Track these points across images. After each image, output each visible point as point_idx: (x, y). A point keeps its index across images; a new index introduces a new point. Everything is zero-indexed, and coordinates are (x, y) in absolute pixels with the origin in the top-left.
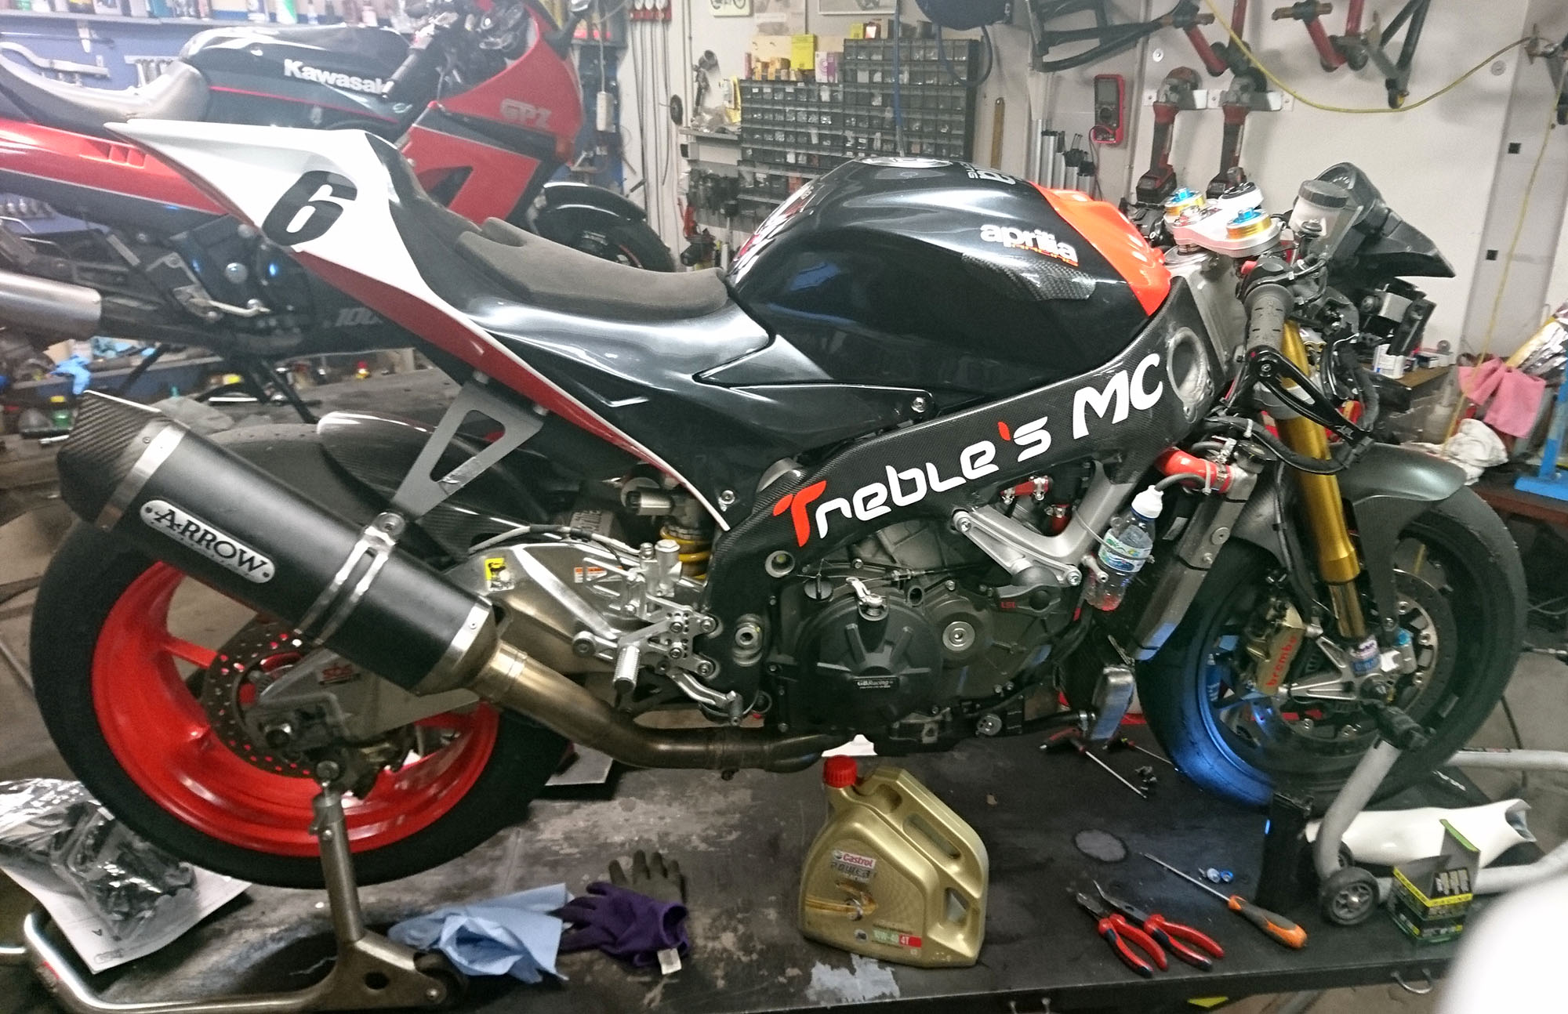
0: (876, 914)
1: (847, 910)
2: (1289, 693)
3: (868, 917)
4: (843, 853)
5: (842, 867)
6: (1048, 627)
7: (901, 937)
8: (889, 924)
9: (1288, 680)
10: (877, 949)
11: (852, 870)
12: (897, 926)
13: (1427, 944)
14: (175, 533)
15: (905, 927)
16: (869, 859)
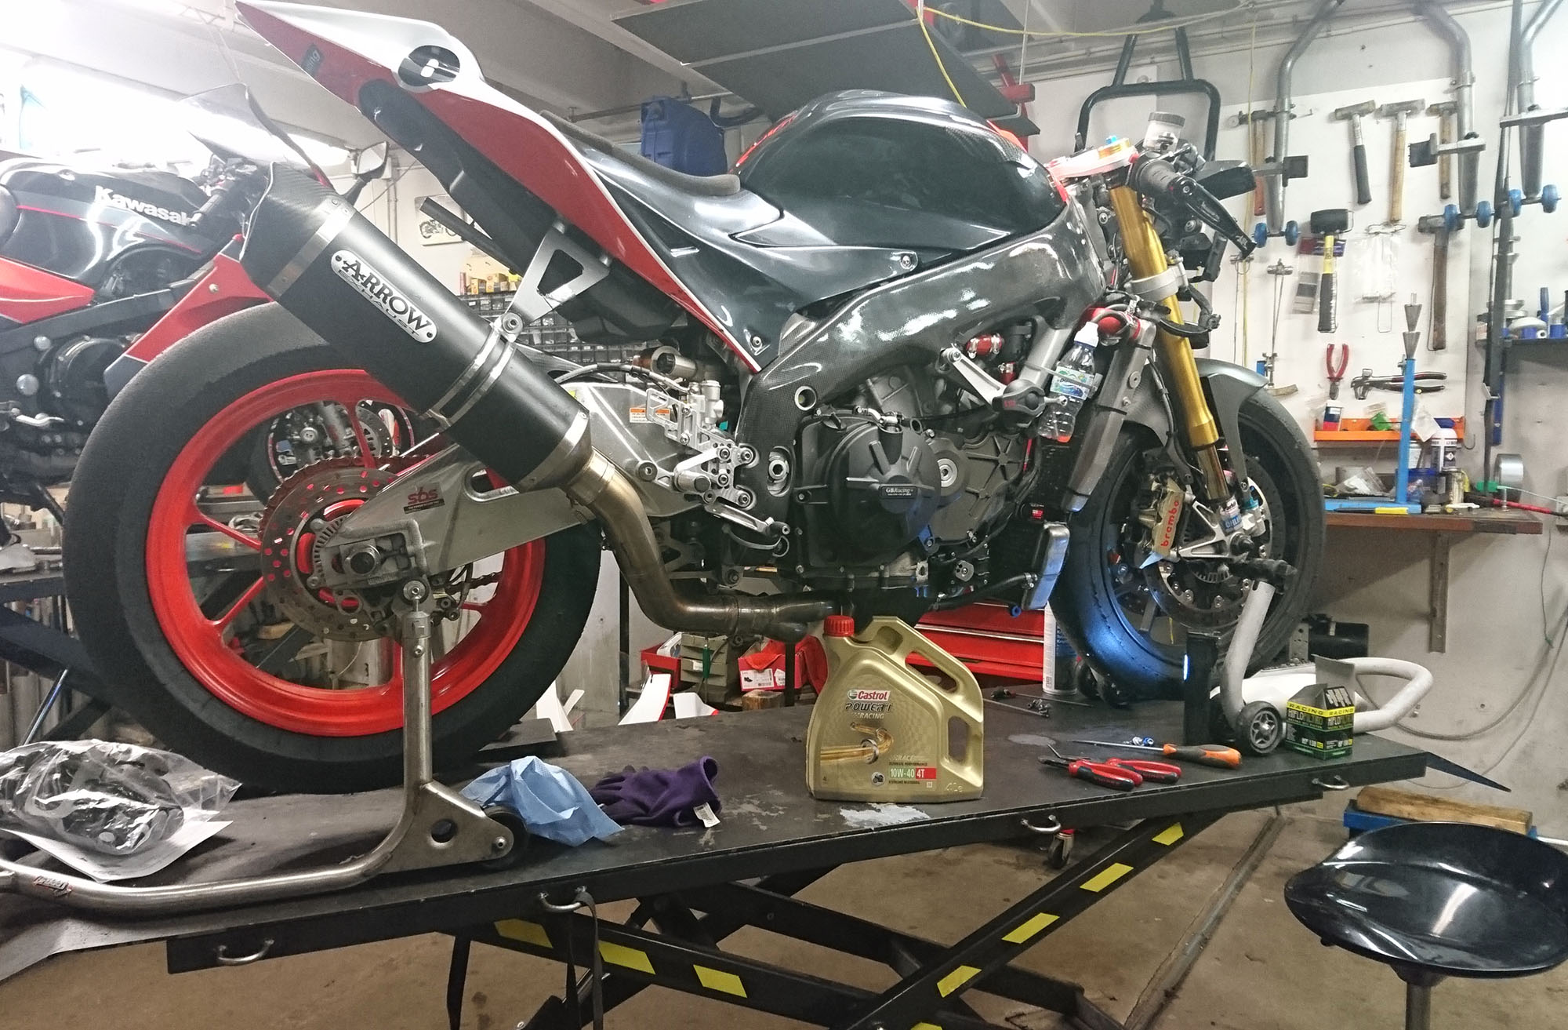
0: (893, 750)
1: (864, 753)
2: (1178, 555)
3: (884, 755)
4: (858, 691)
5: (858, 707)
6: (1008, 471)
7: (917, 770)
8: (905, 759)
9: (1175, 545)
10: (893, 790)
11: (867, 708)
12: (913, 759)
13: (1330, 757)
14: (359, 283)
15: (920, 759)
16: (884, 692)
